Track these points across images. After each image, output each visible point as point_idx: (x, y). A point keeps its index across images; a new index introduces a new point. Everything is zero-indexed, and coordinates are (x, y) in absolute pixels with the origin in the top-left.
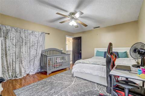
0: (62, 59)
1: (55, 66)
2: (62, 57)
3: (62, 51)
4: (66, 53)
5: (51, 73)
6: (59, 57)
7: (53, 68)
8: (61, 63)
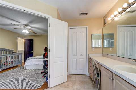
0: (13, 58)
1: (7, 64)
2: (13, 56)
3: (13, 51)
4: (17, 52)
5: (2, 70)
6: (10, 57)
7: (4, 66)
8: (11, 62)
